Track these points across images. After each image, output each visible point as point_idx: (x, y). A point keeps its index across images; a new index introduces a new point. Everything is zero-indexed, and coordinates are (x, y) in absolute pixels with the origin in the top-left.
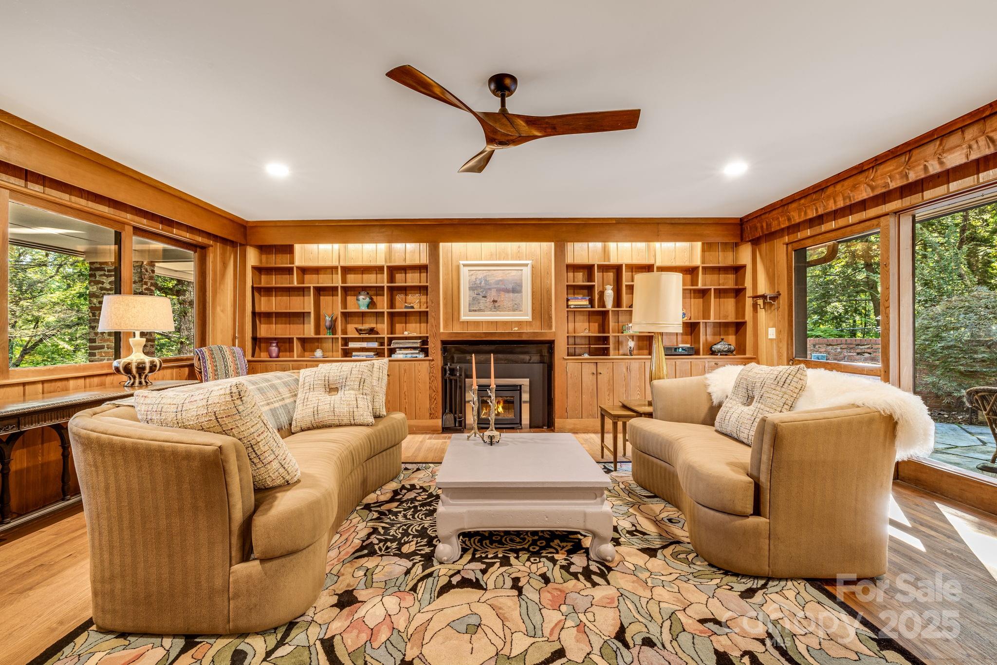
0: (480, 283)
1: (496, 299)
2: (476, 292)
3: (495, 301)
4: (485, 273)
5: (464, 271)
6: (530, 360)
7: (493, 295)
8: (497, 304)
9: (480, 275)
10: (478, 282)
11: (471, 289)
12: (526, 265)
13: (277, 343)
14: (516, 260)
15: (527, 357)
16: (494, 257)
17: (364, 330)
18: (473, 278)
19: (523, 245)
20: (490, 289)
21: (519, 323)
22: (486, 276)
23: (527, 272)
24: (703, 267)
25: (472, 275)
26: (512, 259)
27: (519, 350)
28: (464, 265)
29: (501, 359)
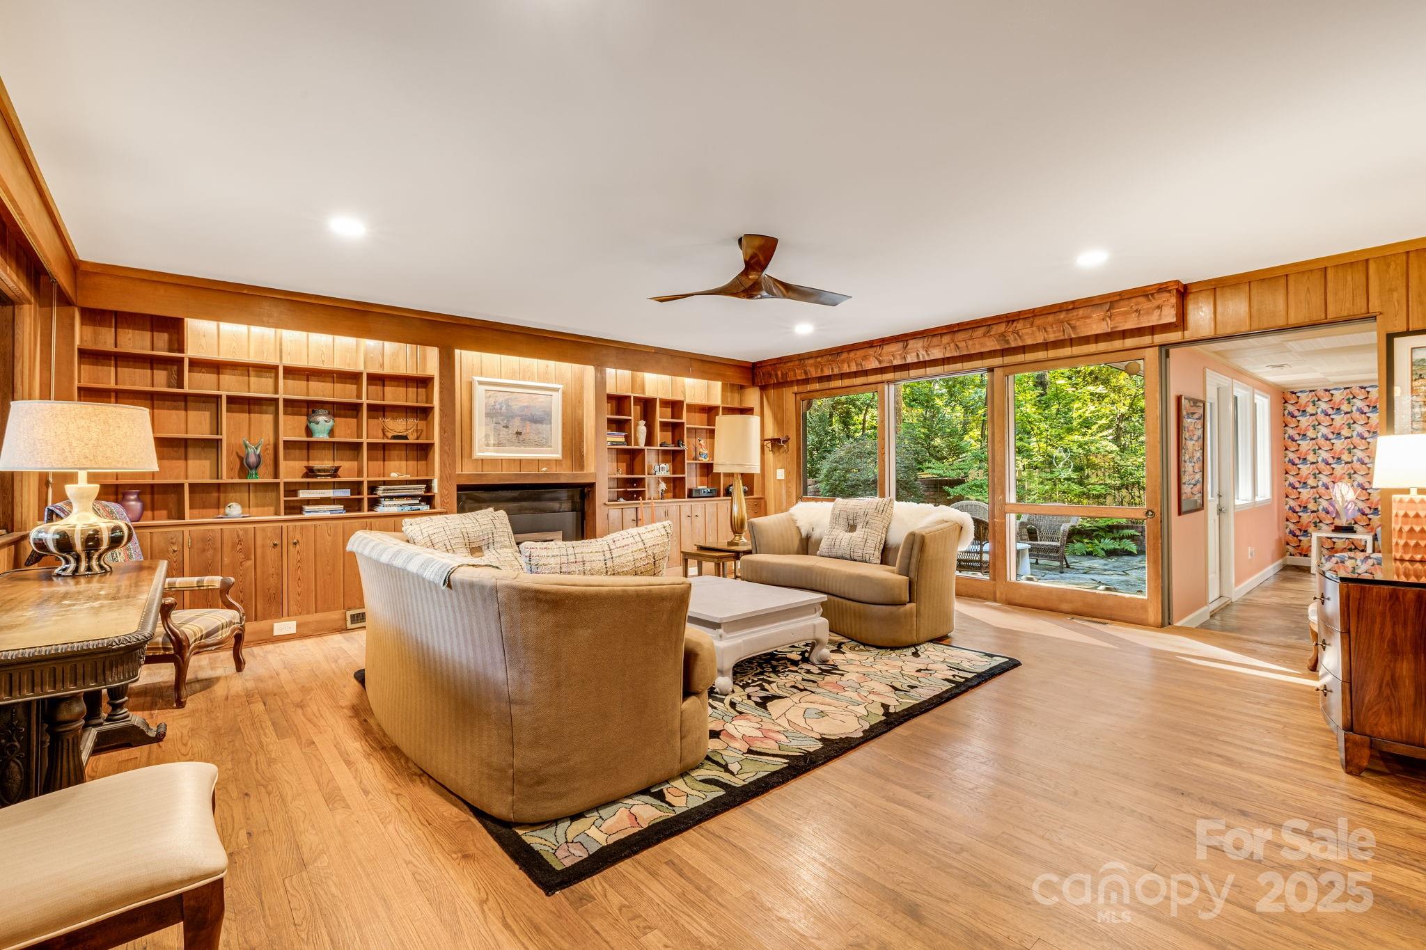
0: (501, 409)
1: (520, 430)
2: (494, 419)
3: (518, 433)
4: (507, 396)
5: (479, 391)
6: (560, 508)
7: (516, 425)
8: (521, 437)
9: (501, 398)
10: (497, 407)
11: (488, 415)
12: (557, 390)
13: (139, 494)
14: (544, 382)
15: (556, 505)
16: (518, 375)
17: (324, 470)
18: (492, 401)
19: (552, 364)
20: (513, 417)
21: (547, 462)
22: (508, 400)
23: (557, 398)
24: (723, 408)
25: (490, 397)
26: (539, 380)
27: (548, 495)
28: (481, 383)
29: (526, 509)
